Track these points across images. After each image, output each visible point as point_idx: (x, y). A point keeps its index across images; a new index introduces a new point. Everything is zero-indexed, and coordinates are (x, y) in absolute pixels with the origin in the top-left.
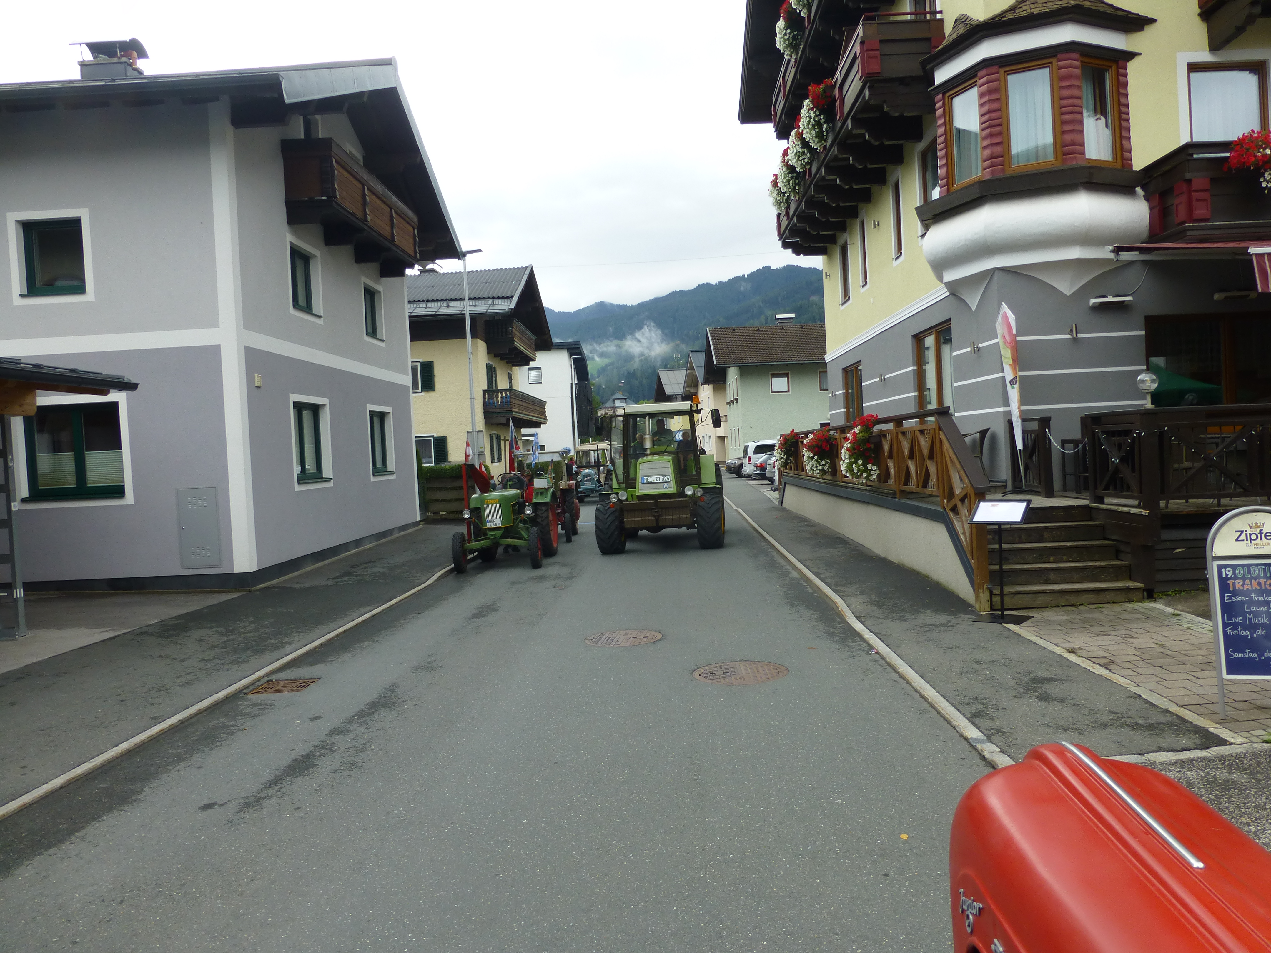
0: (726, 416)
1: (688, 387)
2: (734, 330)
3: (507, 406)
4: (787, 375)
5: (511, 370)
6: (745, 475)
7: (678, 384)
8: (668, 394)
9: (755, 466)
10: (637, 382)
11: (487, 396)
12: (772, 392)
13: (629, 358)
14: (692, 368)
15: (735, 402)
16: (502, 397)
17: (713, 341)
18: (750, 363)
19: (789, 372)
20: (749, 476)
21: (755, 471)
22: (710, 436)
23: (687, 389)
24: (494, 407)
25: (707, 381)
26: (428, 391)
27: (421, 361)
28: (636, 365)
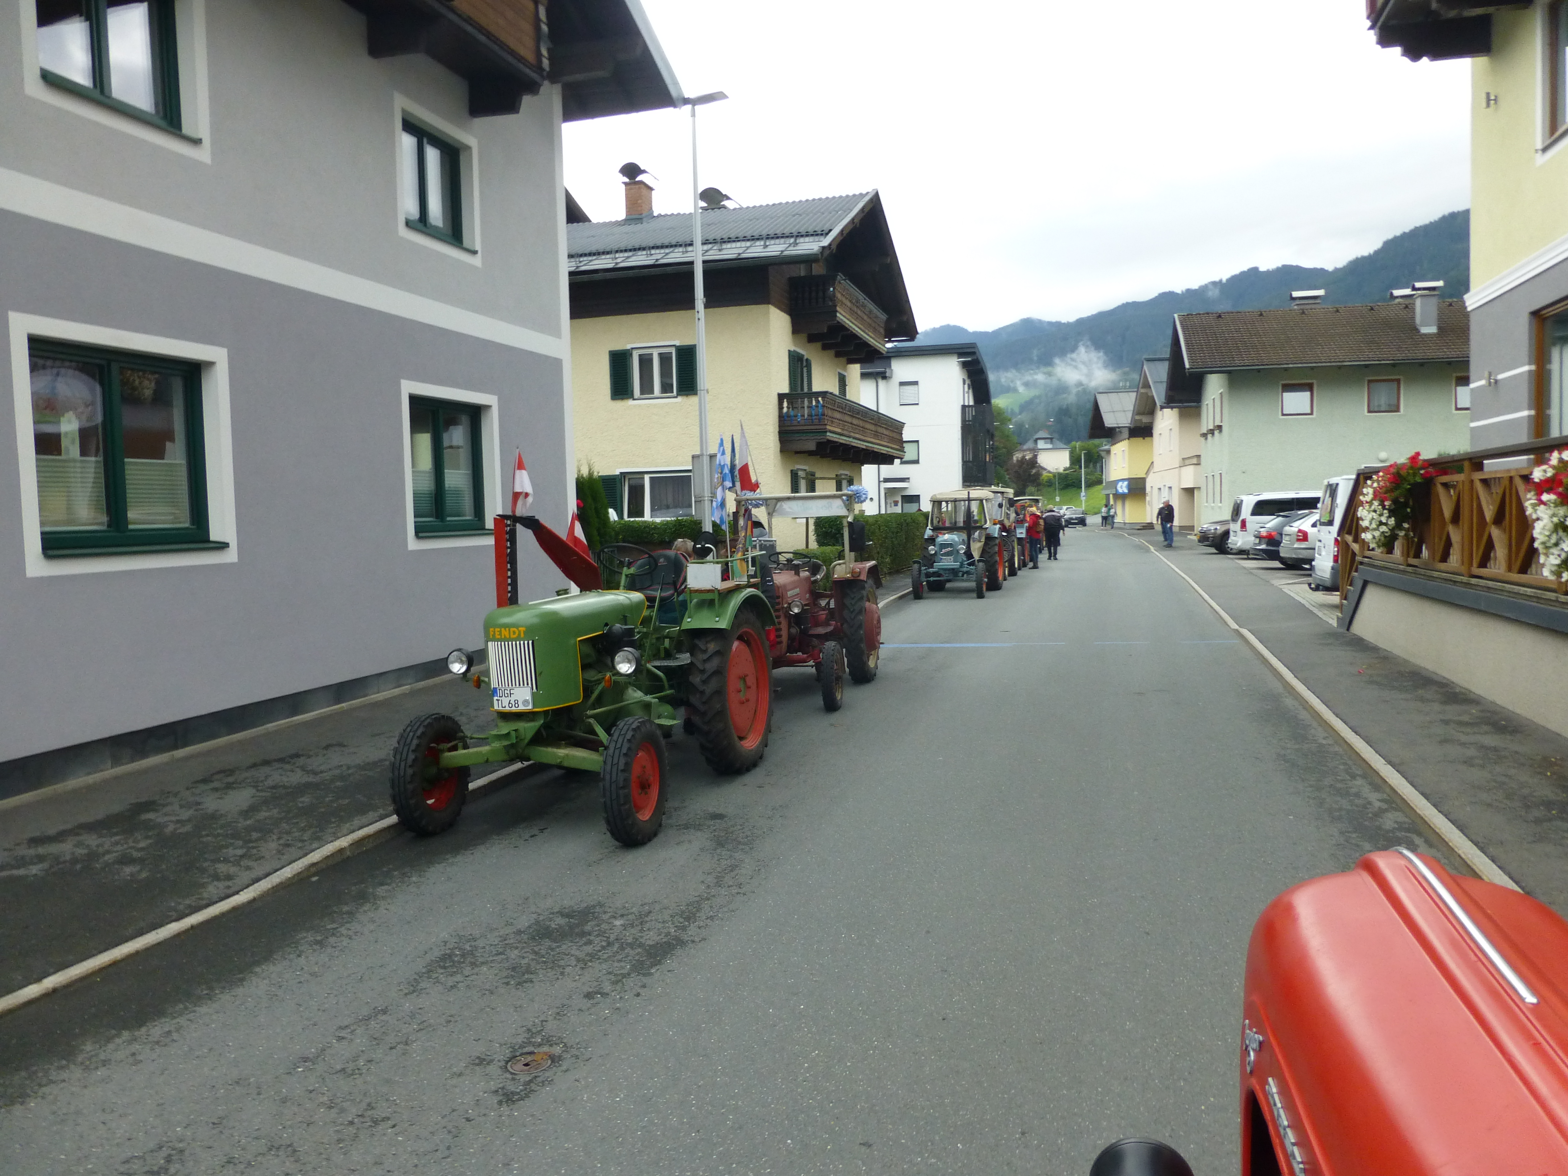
0: (1199, 456)
1: (1139, 414)
2: (1220, 316)
3: (818, 422)
4: (1309, 387)
5: (845, 369)
6: (1232, 549)
7: (1124, 411)
8: (1109, 426)
9: (1256, 537)
10: (1070, 421)
11: (785, 404)
12: (1283, 415)
13: (1062, 389)
14: (1147, 385)
15: (1216, 432)
16: (809, 407)
17: (1184, 334)
18: (1248, 366)
19: (1315, 381)
20: (1243, 553)
21: (1255, 544)
22: (1170, 488)
23: (1137, 417)
24: (795, 423)
25: (1170, 401)
26: (687, 395)
27: (678, 344)
28: (1071, 399)
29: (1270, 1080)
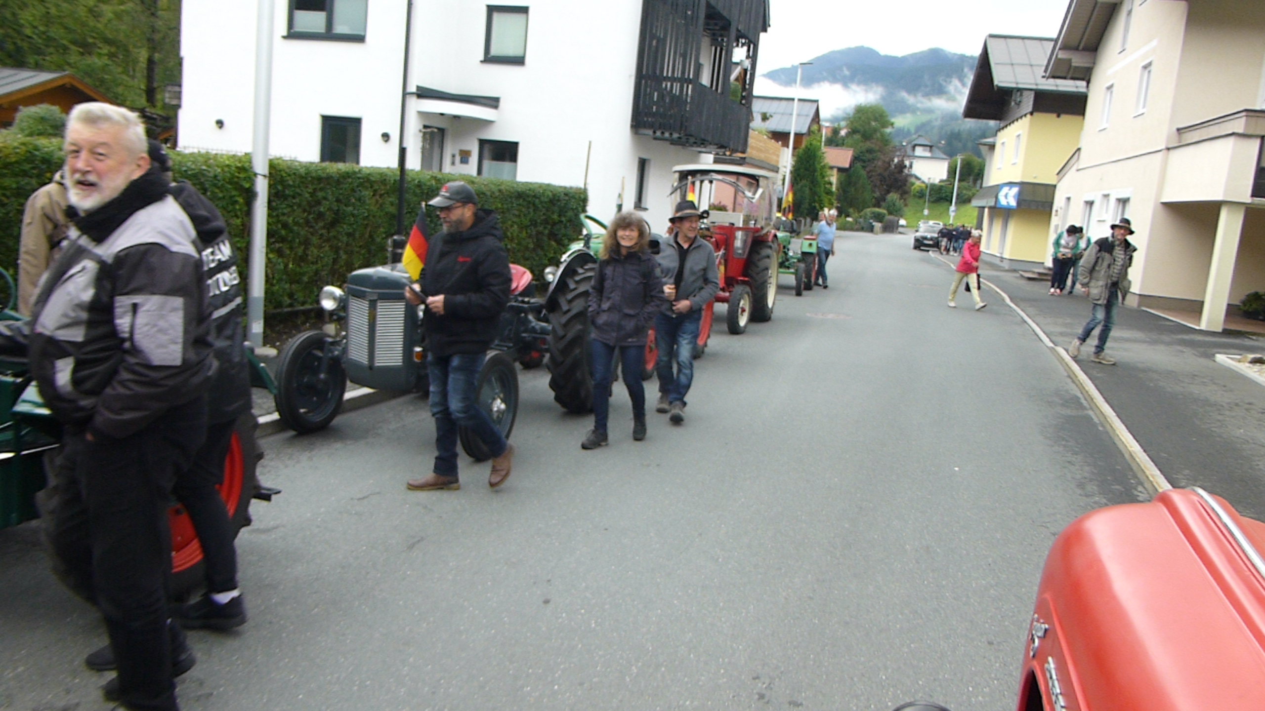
1: (1064, 47)
29: (1050, 659)
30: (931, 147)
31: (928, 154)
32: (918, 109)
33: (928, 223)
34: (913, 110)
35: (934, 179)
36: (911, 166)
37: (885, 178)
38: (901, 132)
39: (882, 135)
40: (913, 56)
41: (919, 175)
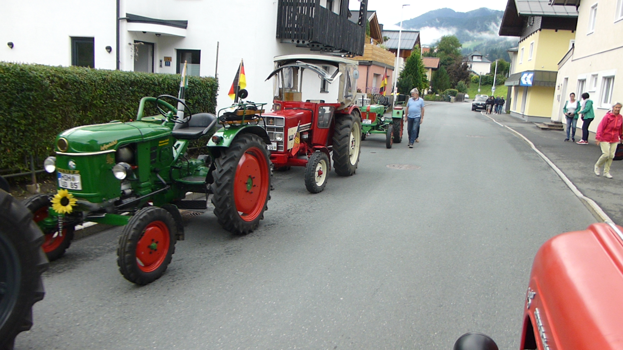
8: (521, 13)
29: (537, 309)
30: (481, 56)
31: (480, 60)
32: (475, 38)
33: (480, 96)
34: (473, 39)
35: (483, 73)
36: (471, 67)
37: (457, 73)
38: (466, 50)
39: (456, 51)
40: (472, 12)
41: (475, 71)
